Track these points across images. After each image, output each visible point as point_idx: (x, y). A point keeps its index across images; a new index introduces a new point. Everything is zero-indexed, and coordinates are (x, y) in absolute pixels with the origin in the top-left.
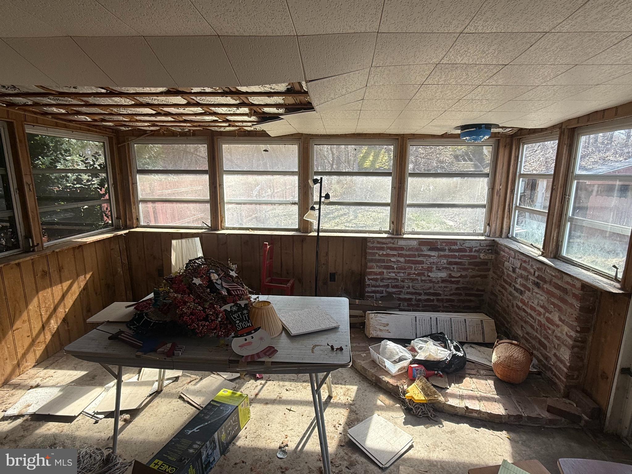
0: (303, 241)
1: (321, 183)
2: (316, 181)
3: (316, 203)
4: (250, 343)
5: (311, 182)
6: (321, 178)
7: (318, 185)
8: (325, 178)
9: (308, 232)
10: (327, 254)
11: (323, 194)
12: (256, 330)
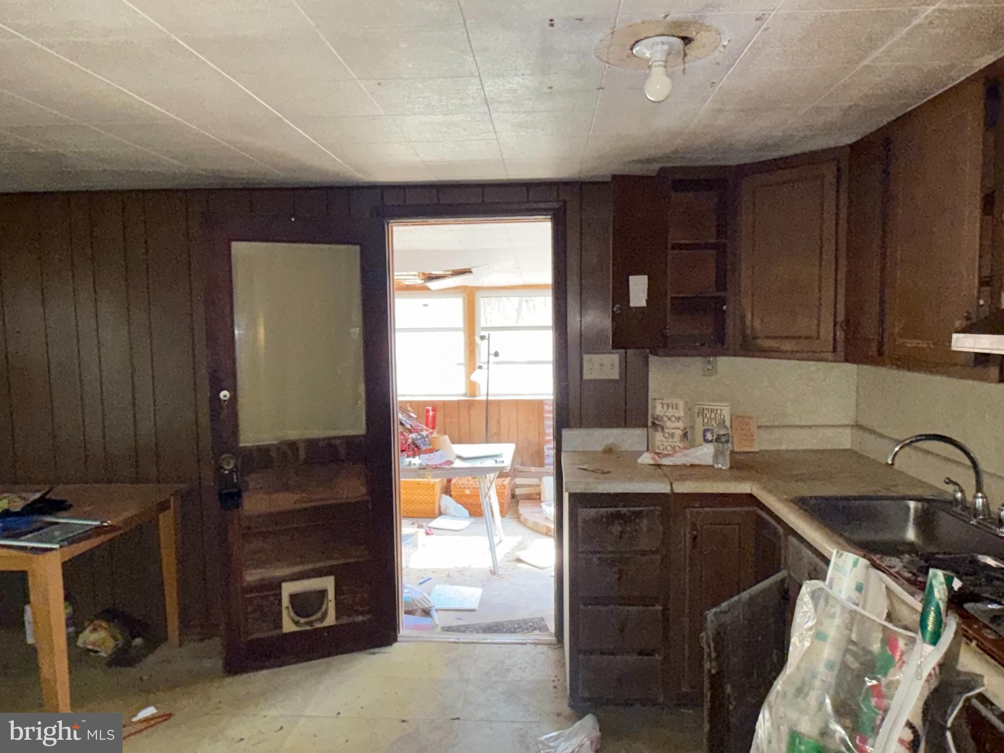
0: (469, 407)
1: (489, 339)
2: (482, 338)
3: (484, 363)
4: (433, 458)
5: (477, 339)
6: (489, 335)
7: (486, 341)
8: (493, 334)
9: (475, 396)
10: (499, 421)
11: (492, 352)
12: (437, 451)
